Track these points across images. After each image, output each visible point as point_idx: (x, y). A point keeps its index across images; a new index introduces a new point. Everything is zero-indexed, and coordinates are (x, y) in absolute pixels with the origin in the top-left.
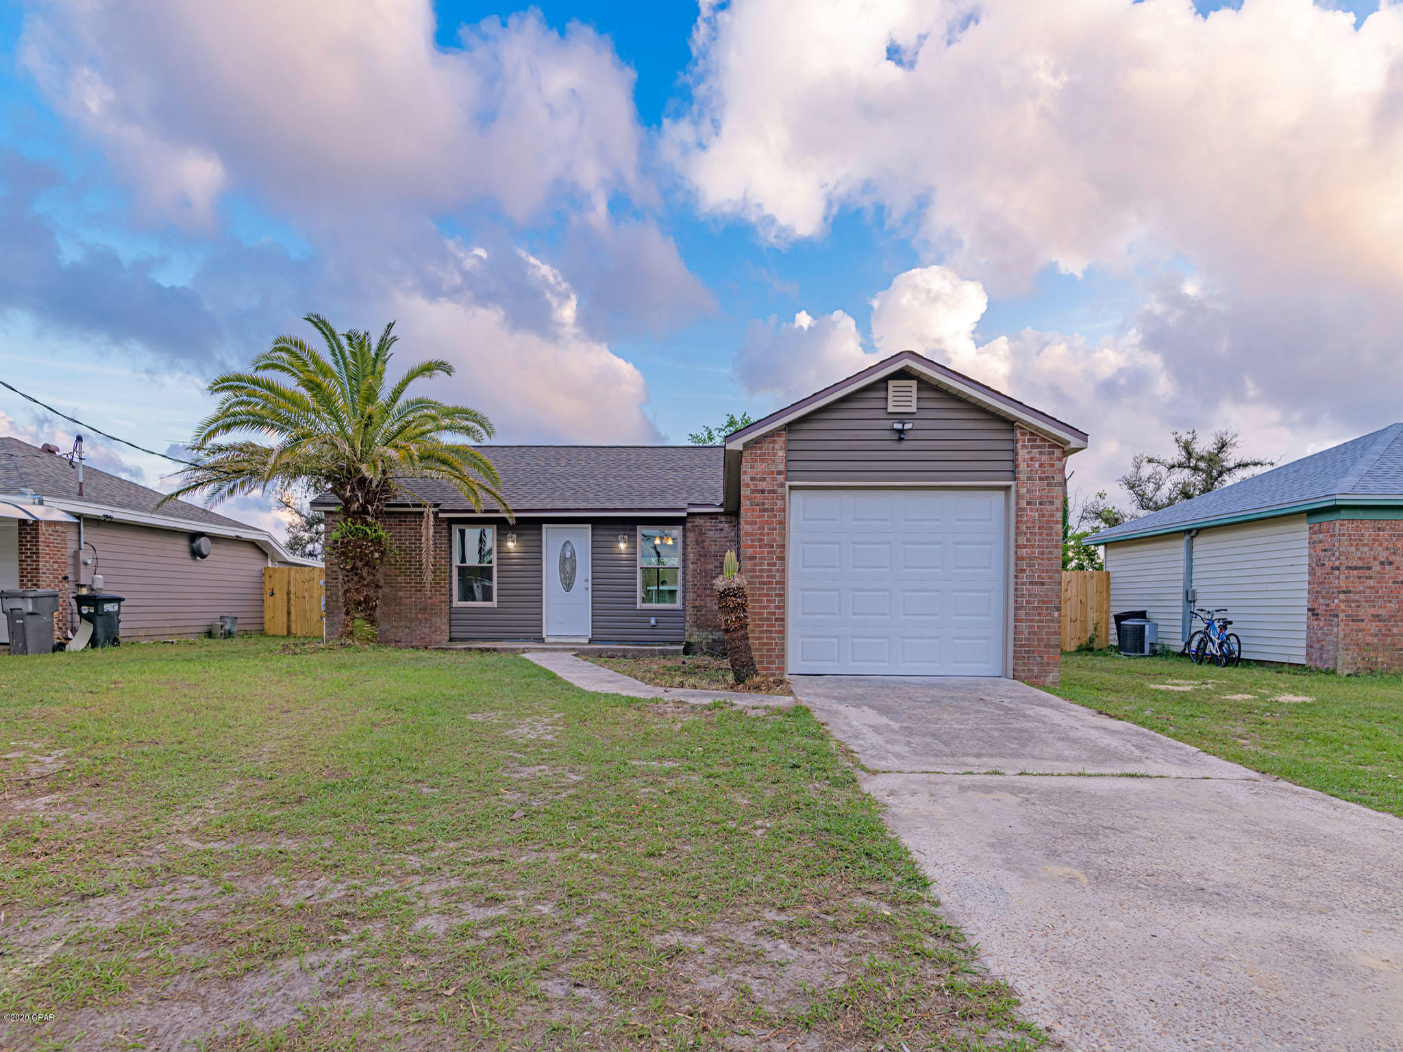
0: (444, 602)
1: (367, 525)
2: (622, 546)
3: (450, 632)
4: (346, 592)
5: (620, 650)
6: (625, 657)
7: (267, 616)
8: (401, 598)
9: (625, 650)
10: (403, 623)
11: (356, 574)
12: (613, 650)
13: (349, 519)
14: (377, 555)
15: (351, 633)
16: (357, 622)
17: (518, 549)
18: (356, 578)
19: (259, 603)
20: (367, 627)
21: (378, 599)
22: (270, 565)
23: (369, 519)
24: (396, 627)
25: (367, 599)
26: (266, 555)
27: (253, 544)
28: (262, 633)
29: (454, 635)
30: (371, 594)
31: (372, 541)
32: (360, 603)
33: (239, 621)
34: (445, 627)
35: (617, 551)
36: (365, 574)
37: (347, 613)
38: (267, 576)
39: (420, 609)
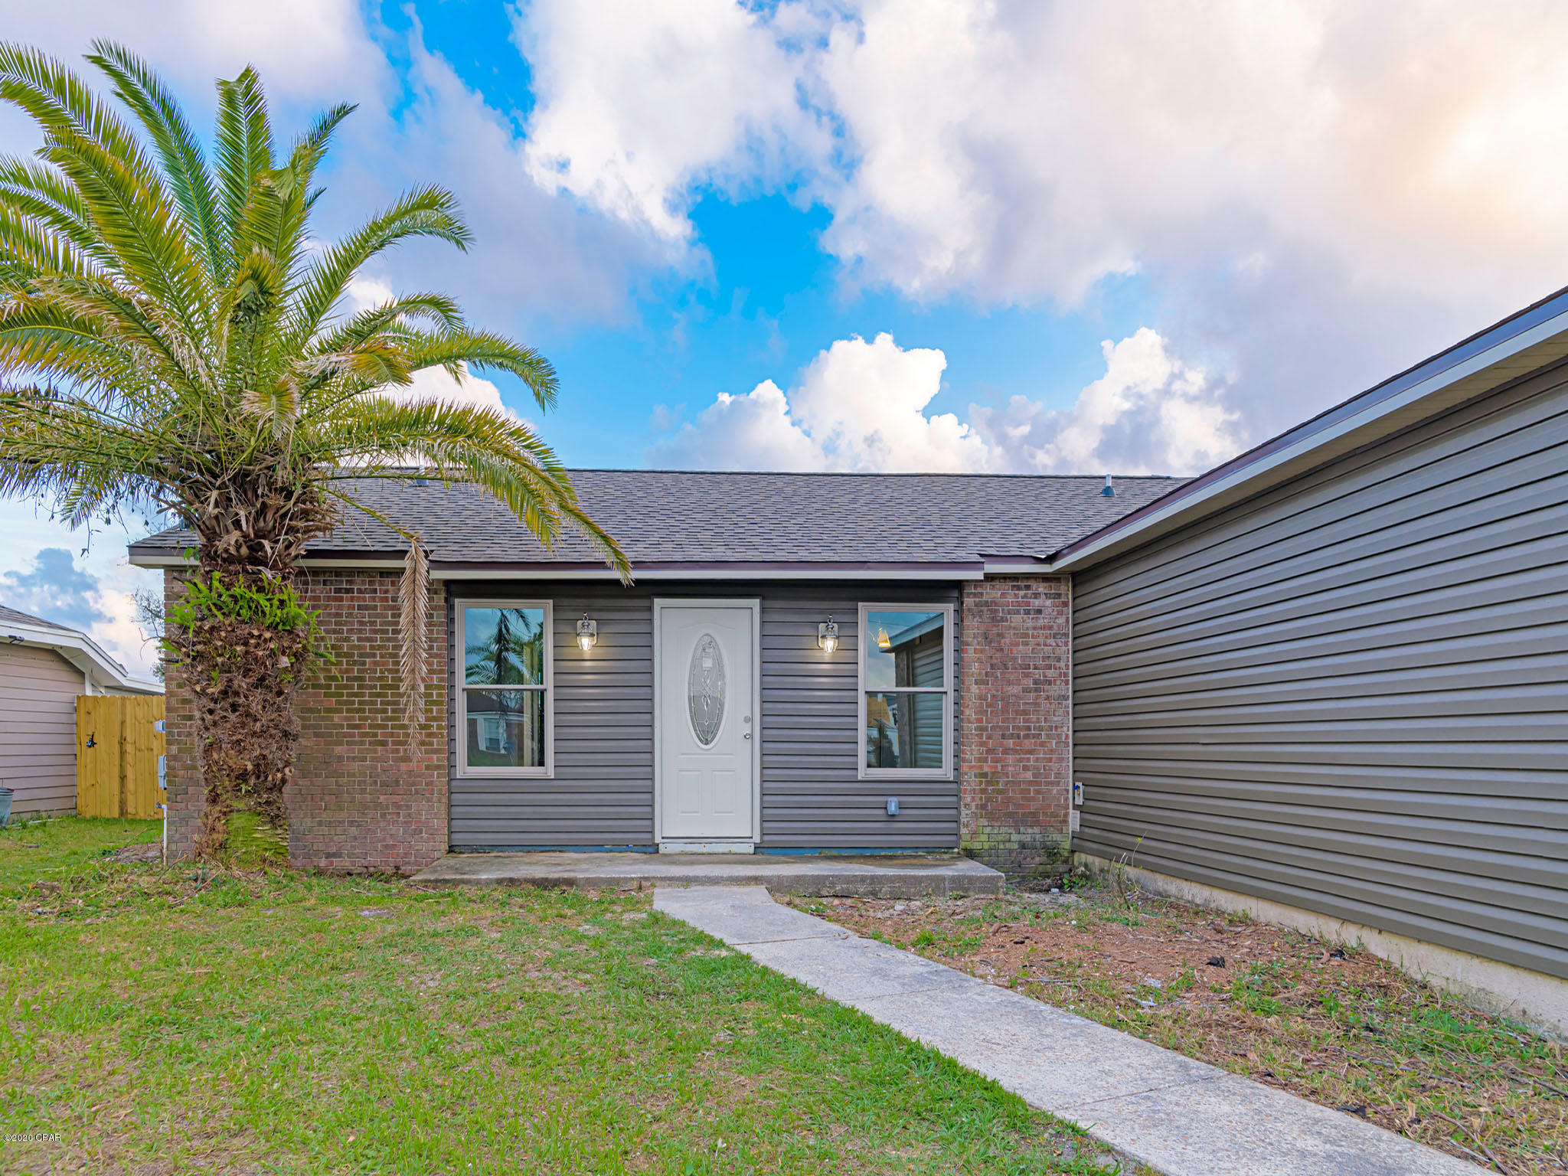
0: (438, 767)
1: (261, 590)
2: (829, 645)
3: (451, 833)
4: (209, 749)
5: (863, 879)
6: (874, 894)
7: (83, 783)
8: (340, 758)
9: (874, 879)
10: (344, 814)
11: (234, 707)
12: (849, 880)
13: (217, 575)
14: (285, 661)
15: (223, 846)
16: (238, 821)
17: (600, 653)
18: (233, 717)
19: (69, 760)
20: (263, 833)
21: (287, 764)
22: (89, 692)
23: (267, 574)
24: (329, 824)
25: (262, 767)
26: (82, 674)
27: (54, 653)
28: (74, 814)
29: (458, 838)
30: (272, 751)
31: (272, 627)
32: (243, 776)
33: (16, 796)
34: (440, 823)
35: (817, 655)
36: (256, 707)
37: (214, 799)
38: (83, 711)
39: (384, 784)
